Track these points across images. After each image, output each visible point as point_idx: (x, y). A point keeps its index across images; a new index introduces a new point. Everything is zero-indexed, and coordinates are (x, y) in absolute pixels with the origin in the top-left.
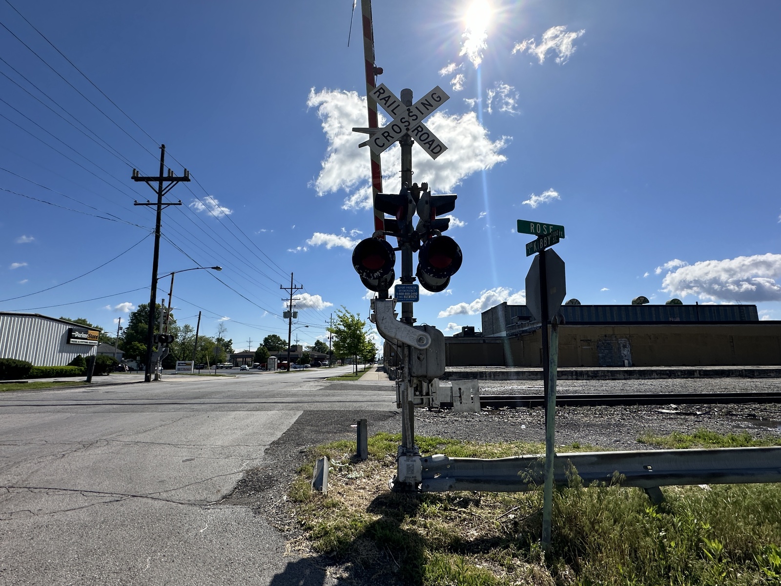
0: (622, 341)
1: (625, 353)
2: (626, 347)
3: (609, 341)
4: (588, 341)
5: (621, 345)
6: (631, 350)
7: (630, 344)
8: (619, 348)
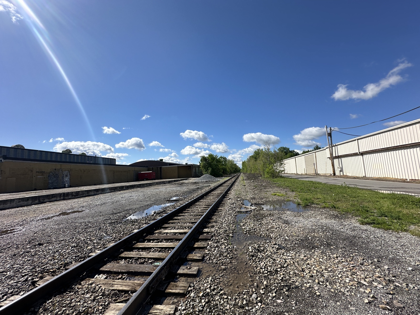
0: (65, 173)
1: (66, 179)
2: (67, 176)
3: (57, 173)
4: (42, 173)
5: (65, 175)
6: (70, 178)
7: (70, 174)
8: (63, 177)
